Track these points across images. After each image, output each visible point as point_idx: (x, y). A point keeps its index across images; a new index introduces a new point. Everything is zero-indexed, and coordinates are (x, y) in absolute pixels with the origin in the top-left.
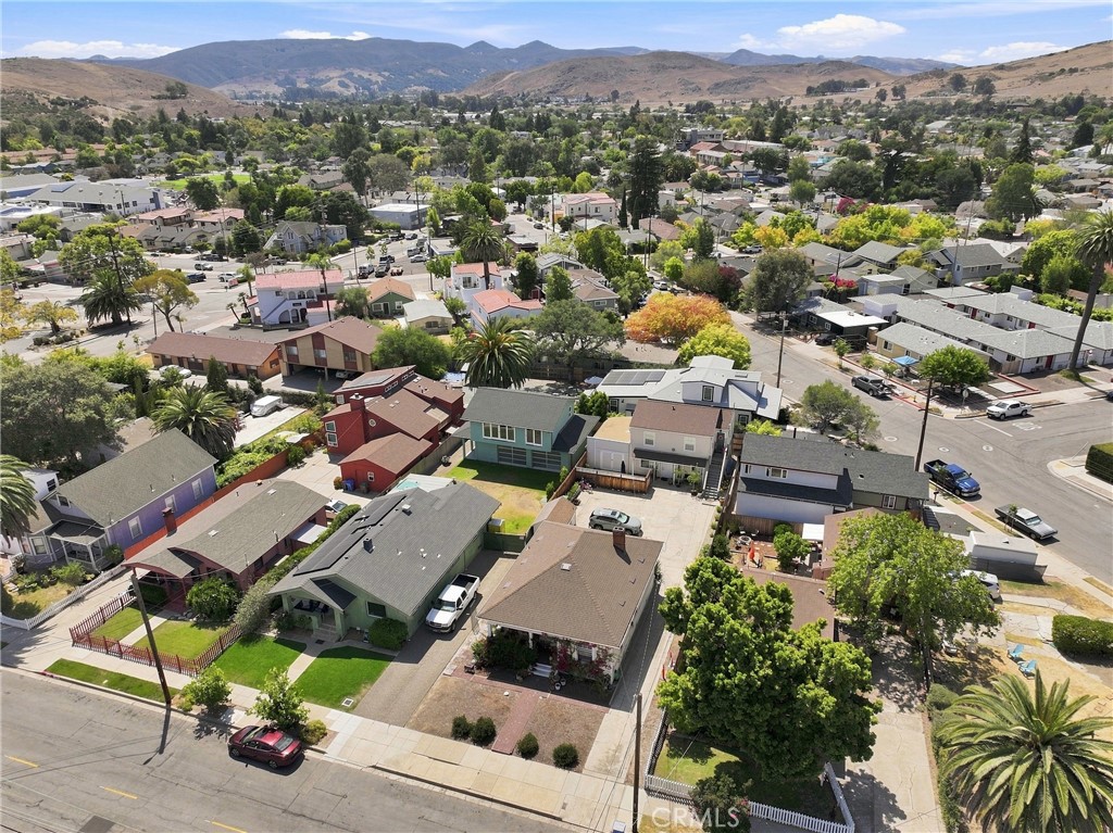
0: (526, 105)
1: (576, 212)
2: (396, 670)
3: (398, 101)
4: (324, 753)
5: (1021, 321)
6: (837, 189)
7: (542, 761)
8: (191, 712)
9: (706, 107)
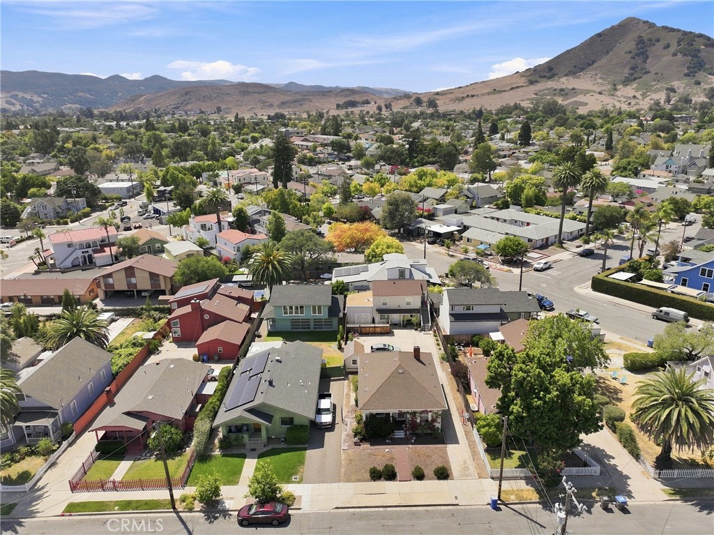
0: (159, 116)
1: (242, 181)
2: (311, 455)
3: (63, 115)
4: (300, 509)
5: (522, 223)
6: (385, 161)
7: (430, 479)
8: (195, 510)
9: (279, 117)
